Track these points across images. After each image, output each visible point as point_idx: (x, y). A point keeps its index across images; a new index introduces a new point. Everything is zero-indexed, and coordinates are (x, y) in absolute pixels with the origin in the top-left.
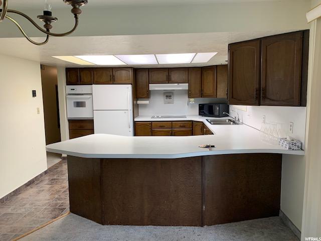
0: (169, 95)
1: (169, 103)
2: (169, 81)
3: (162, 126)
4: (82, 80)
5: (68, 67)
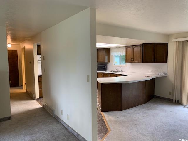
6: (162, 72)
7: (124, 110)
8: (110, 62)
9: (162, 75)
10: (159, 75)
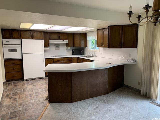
0: (57, 45)
1: (57, 49)
2: (59, 39)
3: (59, 60)
4: (13, 36)
5: (3, 28)
6: (131, 59)
7: (75, 102)
8: (86, 46)
9: (130, 62)
10: (128, 62)
